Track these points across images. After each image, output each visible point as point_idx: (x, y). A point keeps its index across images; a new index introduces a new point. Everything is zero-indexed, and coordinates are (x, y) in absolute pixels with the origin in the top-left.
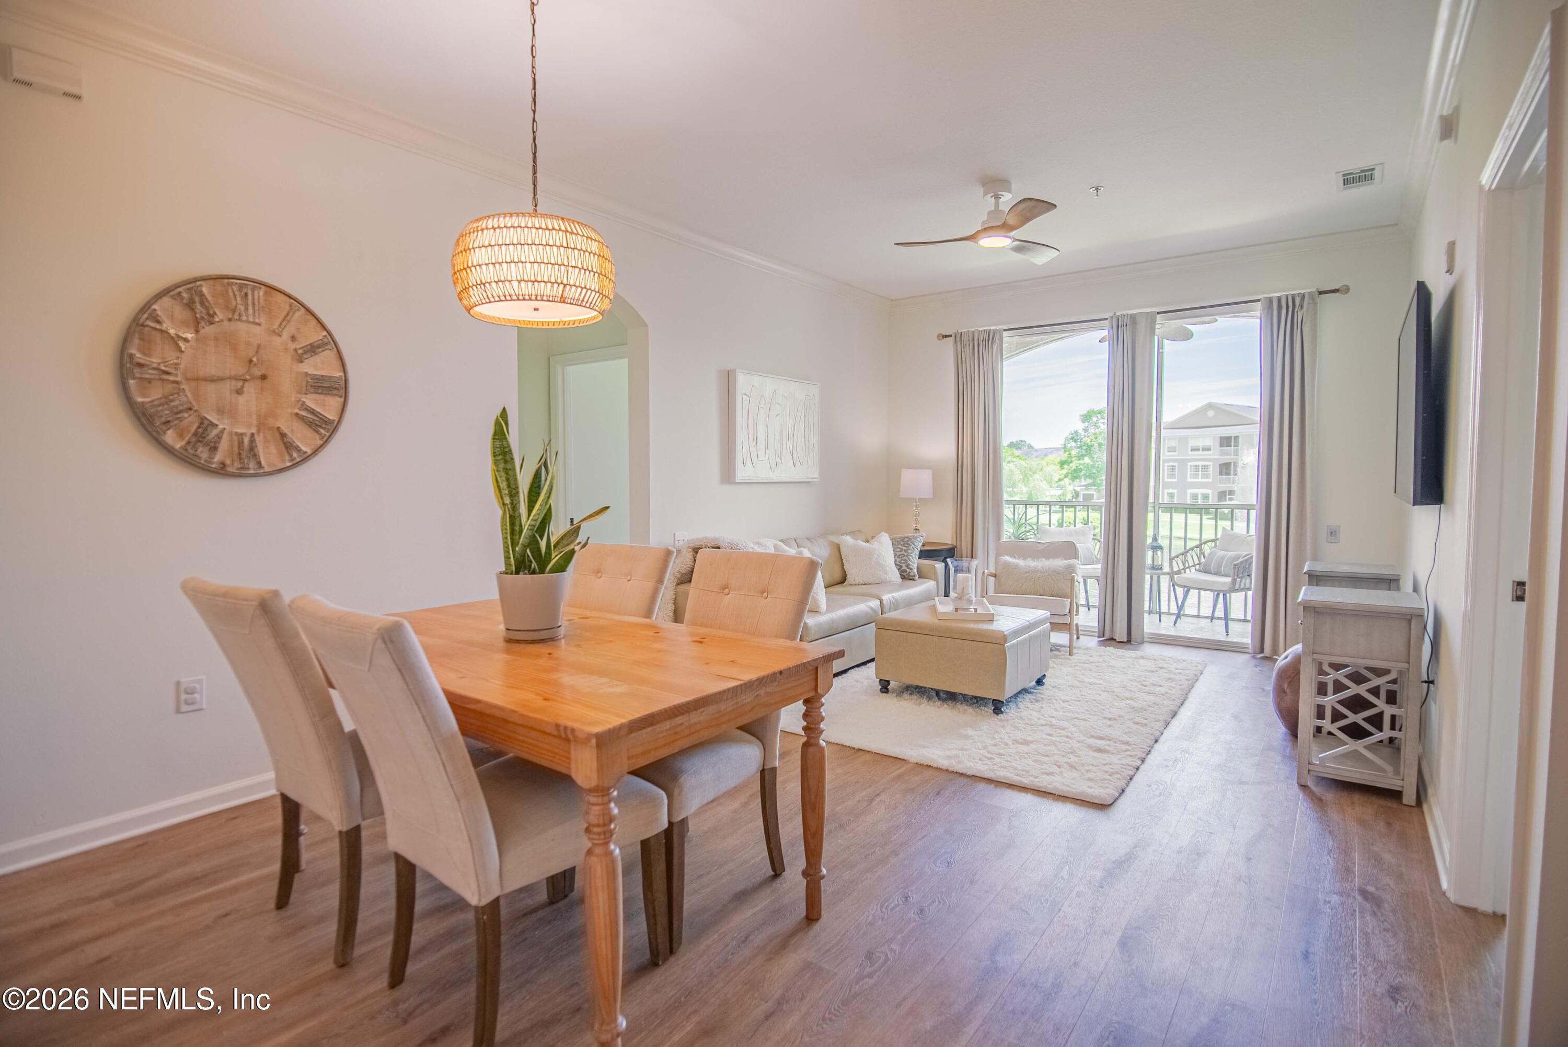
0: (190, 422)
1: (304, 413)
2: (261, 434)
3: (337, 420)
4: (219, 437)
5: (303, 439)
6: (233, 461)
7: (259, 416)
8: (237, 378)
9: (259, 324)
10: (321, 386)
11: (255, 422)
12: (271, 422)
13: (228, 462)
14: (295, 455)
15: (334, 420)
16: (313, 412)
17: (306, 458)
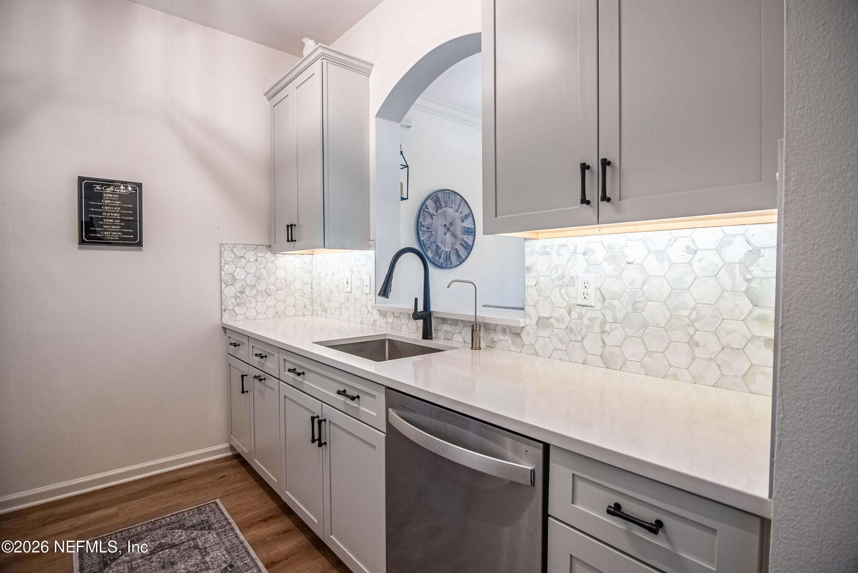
0: (434, 247)
1: (463, 243)
2: (452, 251)
3: (472, 245)
4: (441, 253)
5: (463, 253)
6: (445, 262)
7: (451, 244)
10: (468, 232)
11: (450, 247)
12: (455, 246)
14: (460, 259)
16: (466, 242)
17: (463, 261)
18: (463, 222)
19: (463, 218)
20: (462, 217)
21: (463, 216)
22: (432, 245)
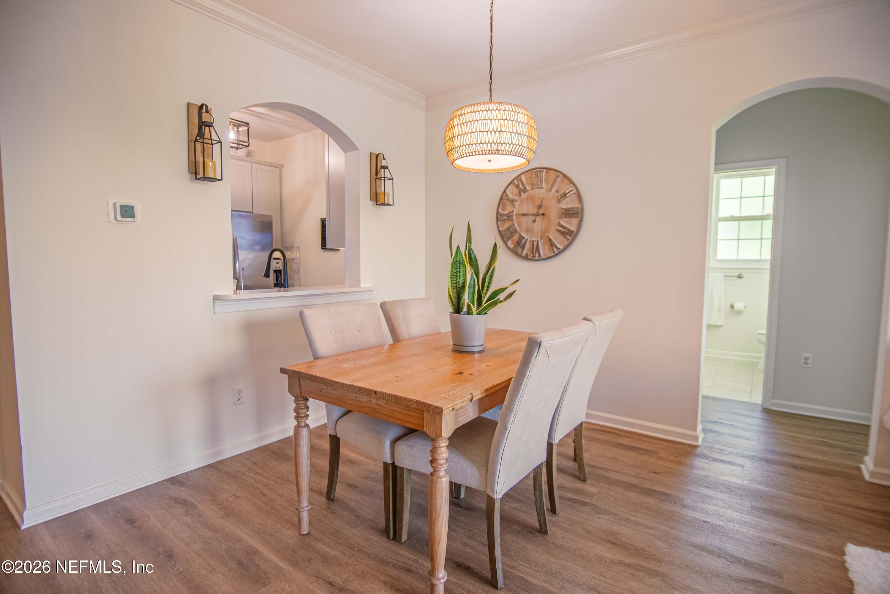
0: (516, 237)
1: (560, 229)
2: (542, 241)
3: (576, 230)
4: (525, 243)
5: (559, 242)
6: (530, 254)
7: (541, 232)
8: (533, 215)
9: (542, 188)
10: (569, 213)
11: (540, 235)
12: (546, 234)
13: (529, 254)
14: (555, 250)
15: (574, 231)
16: (564, 227)
17: (561, 252)
18: (560, 203)
19: (559, 197)
20: (557, 197)
21: (559, 196)
22: (512, 234)
